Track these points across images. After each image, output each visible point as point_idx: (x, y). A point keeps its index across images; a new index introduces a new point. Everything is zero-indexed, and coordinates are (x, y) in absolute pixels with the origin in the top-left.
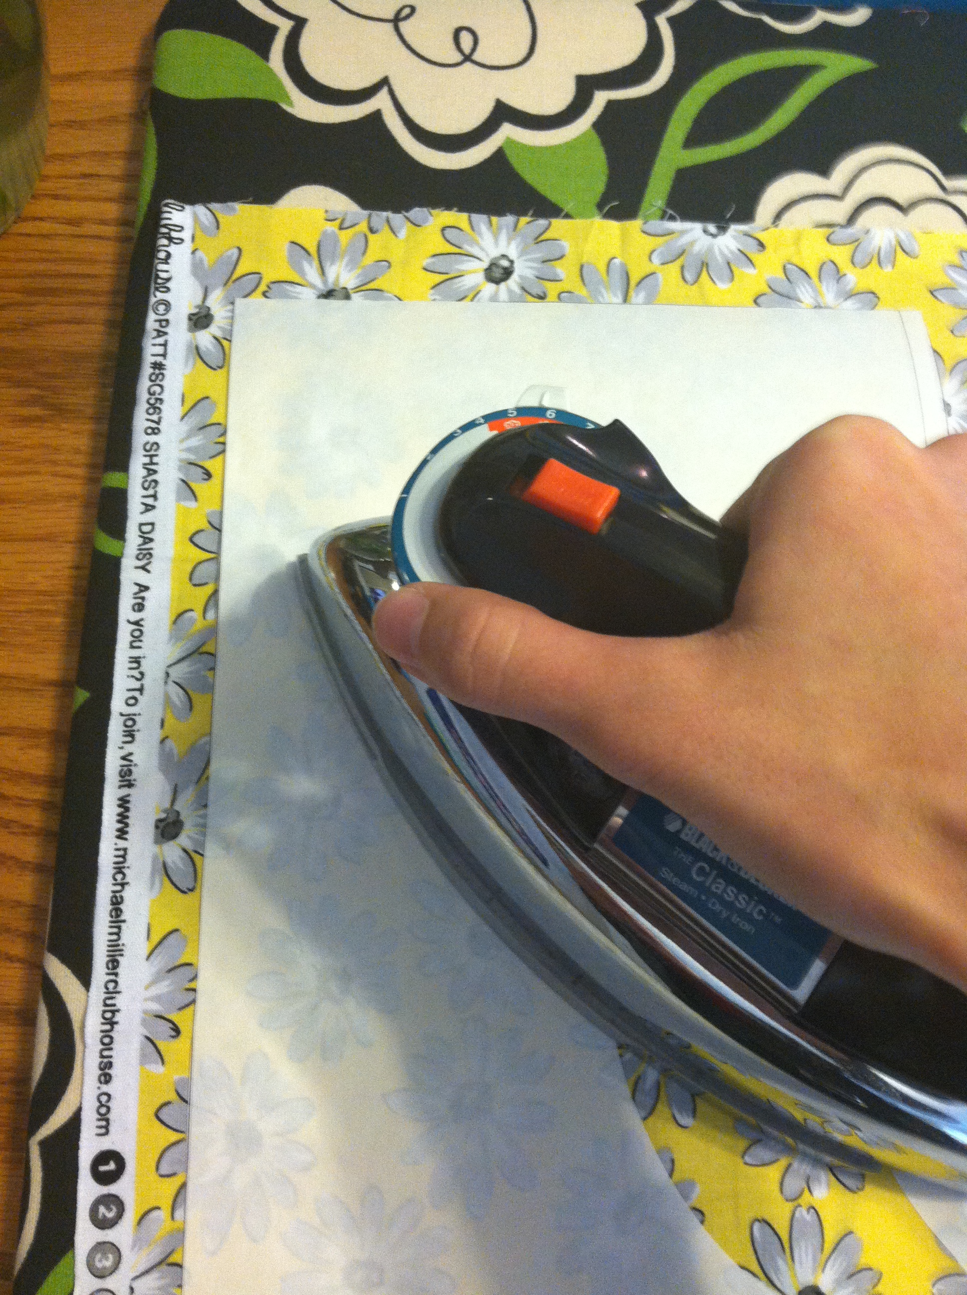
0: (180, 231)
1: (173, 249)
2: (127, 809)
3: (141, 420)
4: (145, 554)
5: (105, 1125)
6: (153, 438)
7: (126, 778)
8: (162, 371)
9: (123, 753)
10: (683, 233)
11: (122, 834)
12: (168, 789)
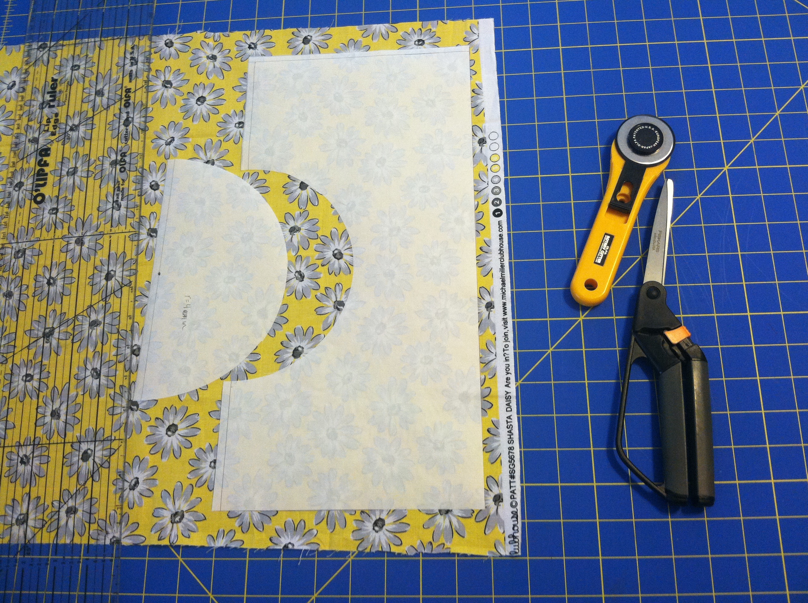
2: (504, 311)
4: (508, 398)
5: (500, 223)
6: (511, 445)
7: (505, 321)
8: (511, 475)
10: (303, 545)
11: (504, 304)
12: (491, 318)
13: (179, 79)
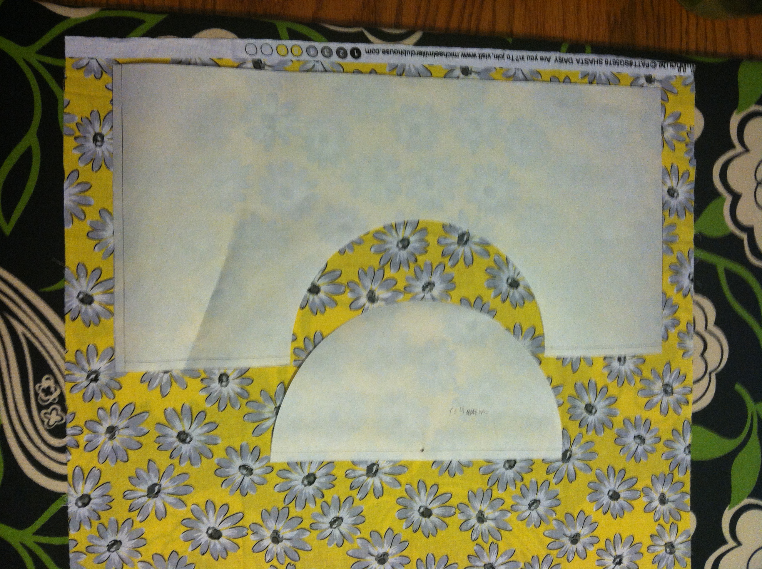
0: (684, 71)
1: (676, 69)
2: (472, 57)
3: (611, 58)
4: (561, 61)
5: (368, 52)
6: (604, 62)
7: (482, 56)
8: (629, 65)
9: (491, 55)
10: (690, 264)
11: (464, 55)
12: (478, 70)
13: (145, 475)
